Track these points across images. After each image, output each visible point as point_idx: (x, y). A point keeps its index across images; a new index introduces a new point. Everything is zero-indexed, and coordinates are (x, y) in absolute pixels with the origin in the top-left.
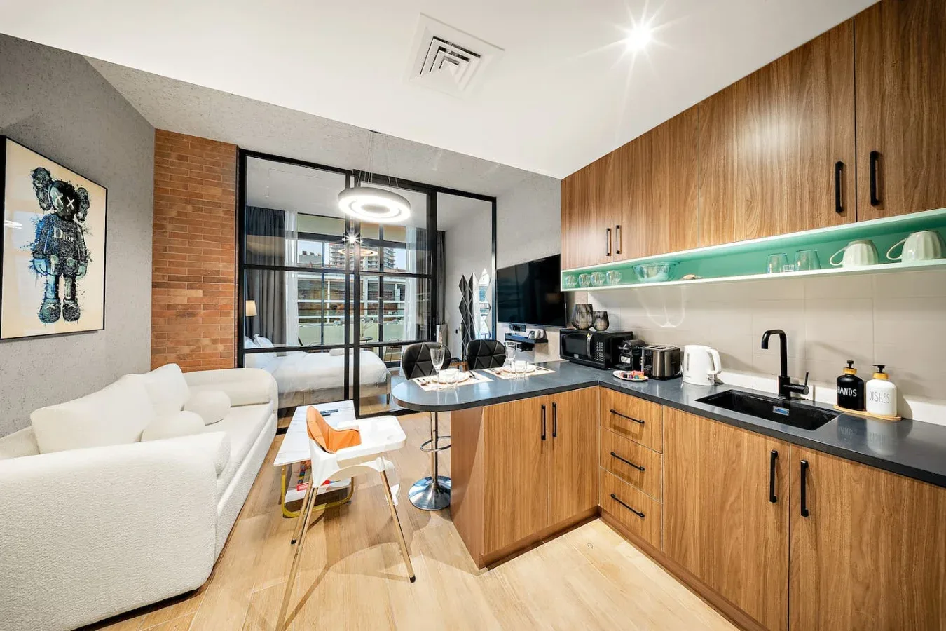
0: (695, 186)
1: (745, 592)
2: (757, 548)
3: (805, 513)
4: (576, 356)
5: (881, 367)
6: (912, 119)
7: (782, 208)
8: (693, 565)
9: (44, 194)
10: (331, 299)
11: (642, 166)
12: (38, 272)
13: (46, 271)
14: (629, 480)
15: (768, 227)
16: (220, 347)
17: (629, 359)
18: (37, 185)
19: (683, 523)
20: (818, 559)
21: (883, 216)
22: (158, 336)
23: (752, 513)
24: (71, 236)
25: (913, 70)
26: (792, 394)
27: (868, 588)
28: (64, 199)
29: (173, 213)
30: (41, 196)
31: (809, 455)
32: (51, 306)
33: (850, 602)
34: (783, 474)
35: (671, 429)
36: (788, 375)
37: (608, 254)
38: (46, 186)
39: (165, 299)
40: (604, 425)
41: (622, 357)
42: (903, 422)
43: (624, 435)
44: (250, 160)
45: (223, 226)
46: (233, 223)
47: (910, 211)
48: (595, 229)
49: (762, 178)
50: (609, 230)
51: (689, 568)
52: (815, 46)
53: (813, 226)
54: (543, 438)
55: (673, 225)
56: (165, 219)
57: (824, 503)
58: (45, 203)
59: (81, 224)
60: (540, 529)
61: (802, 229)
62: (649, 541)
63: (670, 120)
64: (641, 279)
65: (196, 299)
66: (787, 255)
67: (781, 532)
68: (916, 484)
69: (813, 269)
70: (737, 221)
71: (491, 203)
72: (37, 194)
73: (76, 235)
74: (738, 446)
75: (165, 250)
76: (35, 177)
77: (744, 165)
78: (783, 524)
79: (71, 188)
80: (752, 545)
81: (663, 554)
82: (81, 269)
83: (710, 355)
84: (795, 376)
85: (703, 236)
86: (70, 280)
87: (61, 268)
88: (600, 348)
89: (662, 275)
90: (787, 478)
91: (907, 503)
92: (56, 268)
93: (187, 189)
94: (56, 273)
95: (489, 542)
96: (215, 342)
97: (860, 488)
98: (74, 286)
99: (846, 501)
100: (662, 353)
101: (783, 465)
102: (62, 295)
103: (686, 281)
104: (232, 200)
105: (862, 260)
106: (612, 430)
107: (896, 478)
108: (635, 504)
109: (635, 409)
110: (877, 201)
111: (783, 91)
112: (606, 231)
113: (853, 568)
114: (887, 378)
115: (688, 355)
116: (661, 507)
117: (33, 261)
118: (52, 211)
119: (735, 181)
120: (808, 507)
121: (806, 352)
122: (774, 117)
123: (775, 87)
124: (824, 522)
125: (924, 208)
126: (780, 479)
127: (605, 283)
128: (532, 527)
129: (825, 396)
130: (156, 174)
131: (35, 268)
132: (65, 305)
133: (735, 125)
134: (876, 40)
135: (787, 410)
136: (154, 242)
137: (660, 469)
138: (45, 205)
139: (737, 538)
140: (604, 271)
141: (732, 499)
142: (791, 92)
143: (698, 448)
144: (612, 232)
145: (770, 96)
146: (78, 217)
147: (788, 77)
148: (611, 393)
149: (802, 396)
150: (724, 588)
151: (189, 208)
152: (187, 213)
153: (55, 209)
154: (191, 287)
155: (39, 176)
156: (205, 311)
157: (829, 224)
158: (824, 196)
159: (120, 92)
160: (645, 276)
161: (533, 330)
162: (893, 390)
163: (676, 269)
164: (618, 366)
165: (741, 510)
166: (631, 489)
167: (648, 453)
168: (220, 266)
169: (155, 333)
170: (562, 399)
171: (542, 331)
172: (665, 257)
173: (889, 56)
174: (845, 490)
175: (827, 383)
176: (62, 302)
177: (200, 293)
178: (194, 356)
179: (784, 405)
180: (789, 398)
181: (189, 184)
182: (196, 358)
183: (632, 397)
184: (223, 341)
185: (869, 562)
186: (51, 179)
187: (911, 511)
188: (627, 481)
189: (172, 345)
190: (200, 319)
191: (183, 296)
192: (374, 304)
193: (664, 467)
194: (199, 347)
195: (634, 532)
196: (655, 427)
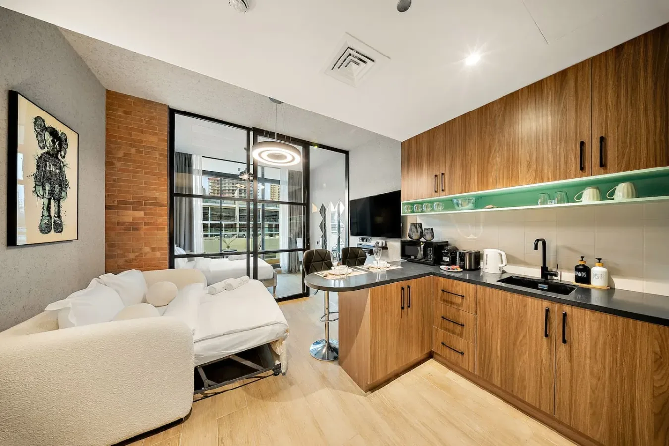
0: (495, 151)
1: (529, 392)
2: (536, 365)
3: (565, 341)
4: (413, 257)
5: (600, 259)
6: (622, 120)
7: (548, 168)
8: (496, 380)
9: (41, 137)
10: (211, 220)
11: (460, 136)
12: (38, 196)
13: (43, 195)
14: (454, 332)
15: (539, 177)
16: (158, 254)
17: (449, 258)
18: (37, 130)
19: (490, 356)
20: (572, 366)
21: (606, 173)
22: (110, 245)
23: (533, 345)
24: (57, 169)
25: (623, 92)
26: (549, 277)
27: (599, 379)
28: (53, 141)
29: (121, 154)
30: (39, 138)
31: (567, 309)
32: (46, 221)
33: (589, 388)
34: (552, 320)
35: (482, 299)
36: (547, 266)
37: (435, 192)
38: (42, 131)
39: (115, 218)
40: (436, 300)
41: (444, 257)
42: (610, 290)
43: (450, 305)
44: (177, 116)
45: (159, 164)
46: (166, 163)
47: (620, 171)
48: (426, 176)
49: (536, 148)
50: (436, 176)
51: (493, 382)
52: (569, 72)
53: (566, 177)
54: (403, 308)
55: (480, 175)
56: (114, 158)
57: (576, 335)
58: (42, 143)
59: (63, 160)
60: (401, 365)
61: (560, 179)
62: (467, 369)
63: (478, 109)
64: (457, 207)
65: (140, 218)
66: (549, 194)
67: (550, 354)
68: (625, 319)
69: (564, 203)
70: (521, 174)
71: (345, 154)
72: (37, 137)
73: (60, 168)
74: (525, 306)
75: (115, 181)
76: (35, 123)
77: (526, 139)
78: (552, 349)
79: (57, 132)
80: (533, 364)
81: (476, 376)
82: (64, 194)
83: (501, 255)
84: (551, 267)
85: (499, 182)
86: (57, 202)
87: (51, 193)
88: (430, 251)
89: (471, 205)
90: (554, 322)
91: (621, 330)
92: (49, 193)
93: (131, 136)
94: (49, 197)
95: (373, 374)
96: (153, 249)
97: (595, 325)
98: (59, 207)
99: (588, 332)
100: (470, 254)
101: (552, 315)
102: (52, 214)
103: (488, 209)
104: (165, 146)
105: (593, 198)
106: (442, 302)
107: (615, 317)
108: (458, 348)
109: (458, 288)
110: (603, 165)
111: (550, 97)
112: (434, 176)
113: (591, 368)
114: (603, 266)
115: (487, 255)
116: (475, 347)
117: (35, 187)
118: (46, 150)
119: (520, 149)
120: (566, 339)
121: (557, 253)
122: (544, 113)
123: (545, 95)
124: (576, 345)
125: (628, 170)
126: (551, 323)
127: (433, 210)
128: (396, 365)
129: (568, 277)
130: (107, 124)
131: (36, 193)
132: (55, 221)
133: (520, 114)
134: (604, 73)
135: (546, 286)
136: (106, 175)
137: (475, 324)
138: (42, 146)
139: (524, 361)
140: (432, 202)
141: (521, 338)
142: (555, 99)
143: (500, 309)
144: (438, 177)
145: (542, 99)
146: (61, 155)
147: (553, 89)
148: (442, 279)
149: (554, 277)
150: (516, 390)
151: (133, 150)
152: (131, 154)
153: (47, 148)
154: (134, 209)
155: (37, 123)
156: (146, 227)
157: (576, 177)
158: (573, 159)
159: (85, 61)
160: (460, 206)
161: (378, 241)
162: (606, 272)
163: (479, 202)
164: (441, 263)
165: (526, 344)
166: (455, 338)
167: (466, 315)
168: (157, 194)
169: (108, 243)
170: (413, 283)
171: (384, 242)
172: (474, 194)
173: (610, 83)
174: (587, 327)
175: (569, 269)
176: (52, 219)
177: (142, 213)
178: (138, 260)
179: (544, 283)
180: (547, 279)
181: (133, 133)
182: (139, 262)
183: (455, 281)
184: (160, 249)
185: (600, 365)
186: (45, 125)
187: (623, 334)
188: (452, 333)
189: (121, 252)
190: (142, 233)
191: (129, 215)
192: (244, 225)
193: (478, 323)
194: (142, 254)
195: (457, 364)
196: (472, 299)
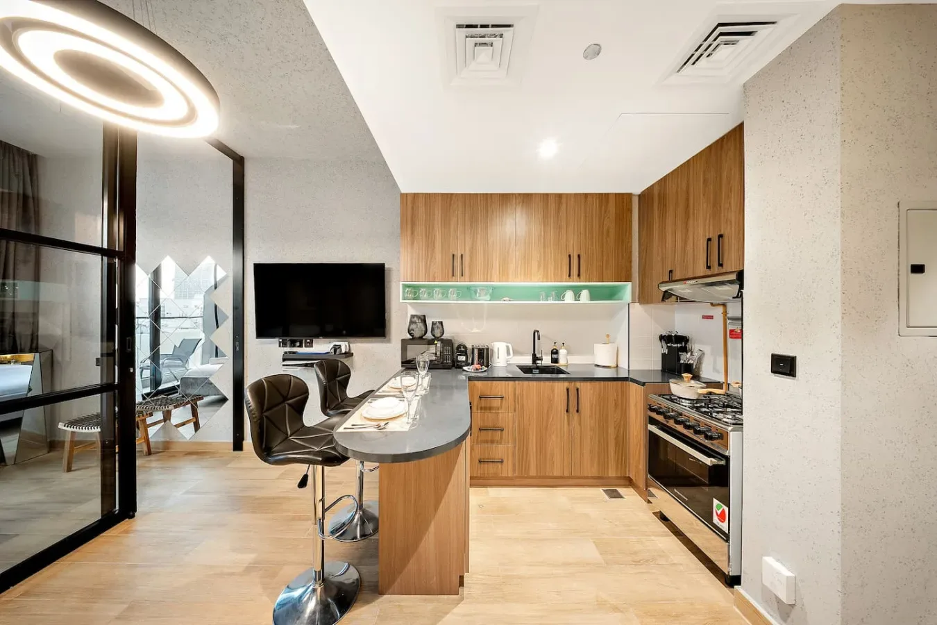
1: (557, 466)
5: (563, 344)
26: (537, 361)
31: (578, 384)
35: (521, 394)
36: (536, 352)
41: (458, 357)
43: (488, 411)
47: (586, 282)
50: (453, 255)
62: (507, 477)
64: (474, 298)
69: (555, 300)
80: (559, 440)
83: (508, 348)
105: (571, 299)
106: (479, 411)
108: (497, 456)
109: (497, 389)
110: (579, 275)
114: (565, 349)
115: (498, 349)
116: (514, 447)
125: (589, 281)
129: (547, 360)
135: (538, 370)
137: (514, 424)
141: (550, 421)
143: (535, 400)
144: (457, 258)
148: (479, 384)
149: (540, 361)
150: (548, 471)
160: (477, 296)
161: (337, 344)
162: (566, 353)
163: (495, 293)
165: (554, 424)
166: (494, 448)
167: (505, 417)
171: (346, 344)
183: (494, 382)
188: (491, 443)
193: (517, 422)
195: (496, 477)
196: (511, 397)
